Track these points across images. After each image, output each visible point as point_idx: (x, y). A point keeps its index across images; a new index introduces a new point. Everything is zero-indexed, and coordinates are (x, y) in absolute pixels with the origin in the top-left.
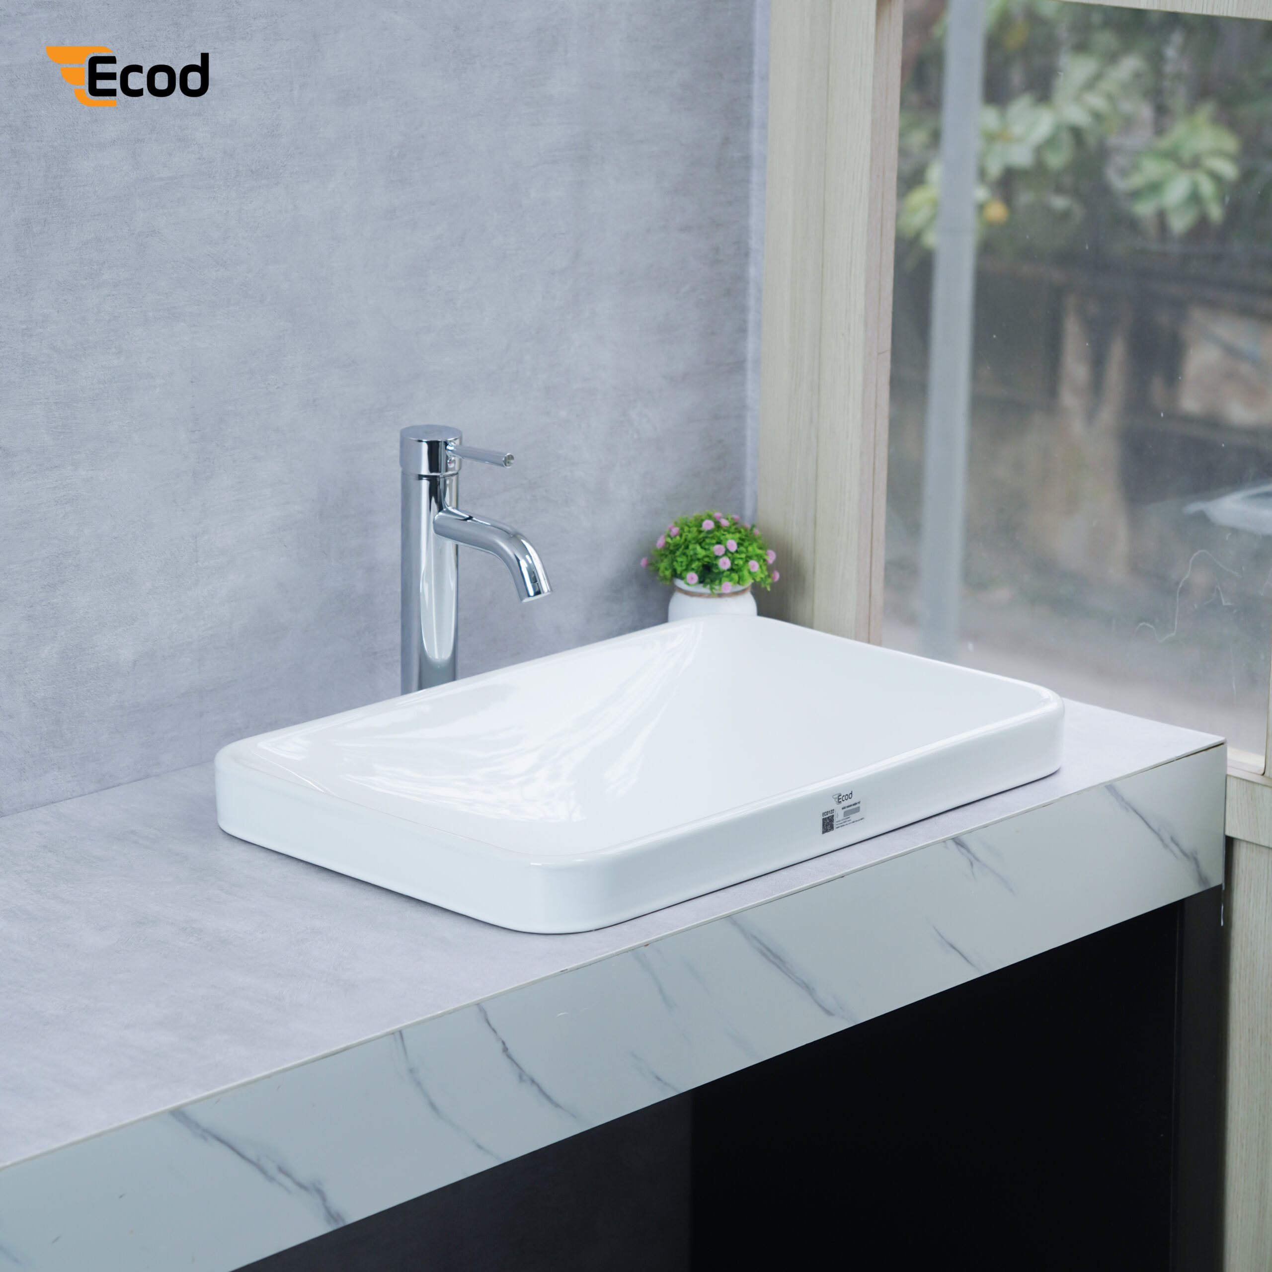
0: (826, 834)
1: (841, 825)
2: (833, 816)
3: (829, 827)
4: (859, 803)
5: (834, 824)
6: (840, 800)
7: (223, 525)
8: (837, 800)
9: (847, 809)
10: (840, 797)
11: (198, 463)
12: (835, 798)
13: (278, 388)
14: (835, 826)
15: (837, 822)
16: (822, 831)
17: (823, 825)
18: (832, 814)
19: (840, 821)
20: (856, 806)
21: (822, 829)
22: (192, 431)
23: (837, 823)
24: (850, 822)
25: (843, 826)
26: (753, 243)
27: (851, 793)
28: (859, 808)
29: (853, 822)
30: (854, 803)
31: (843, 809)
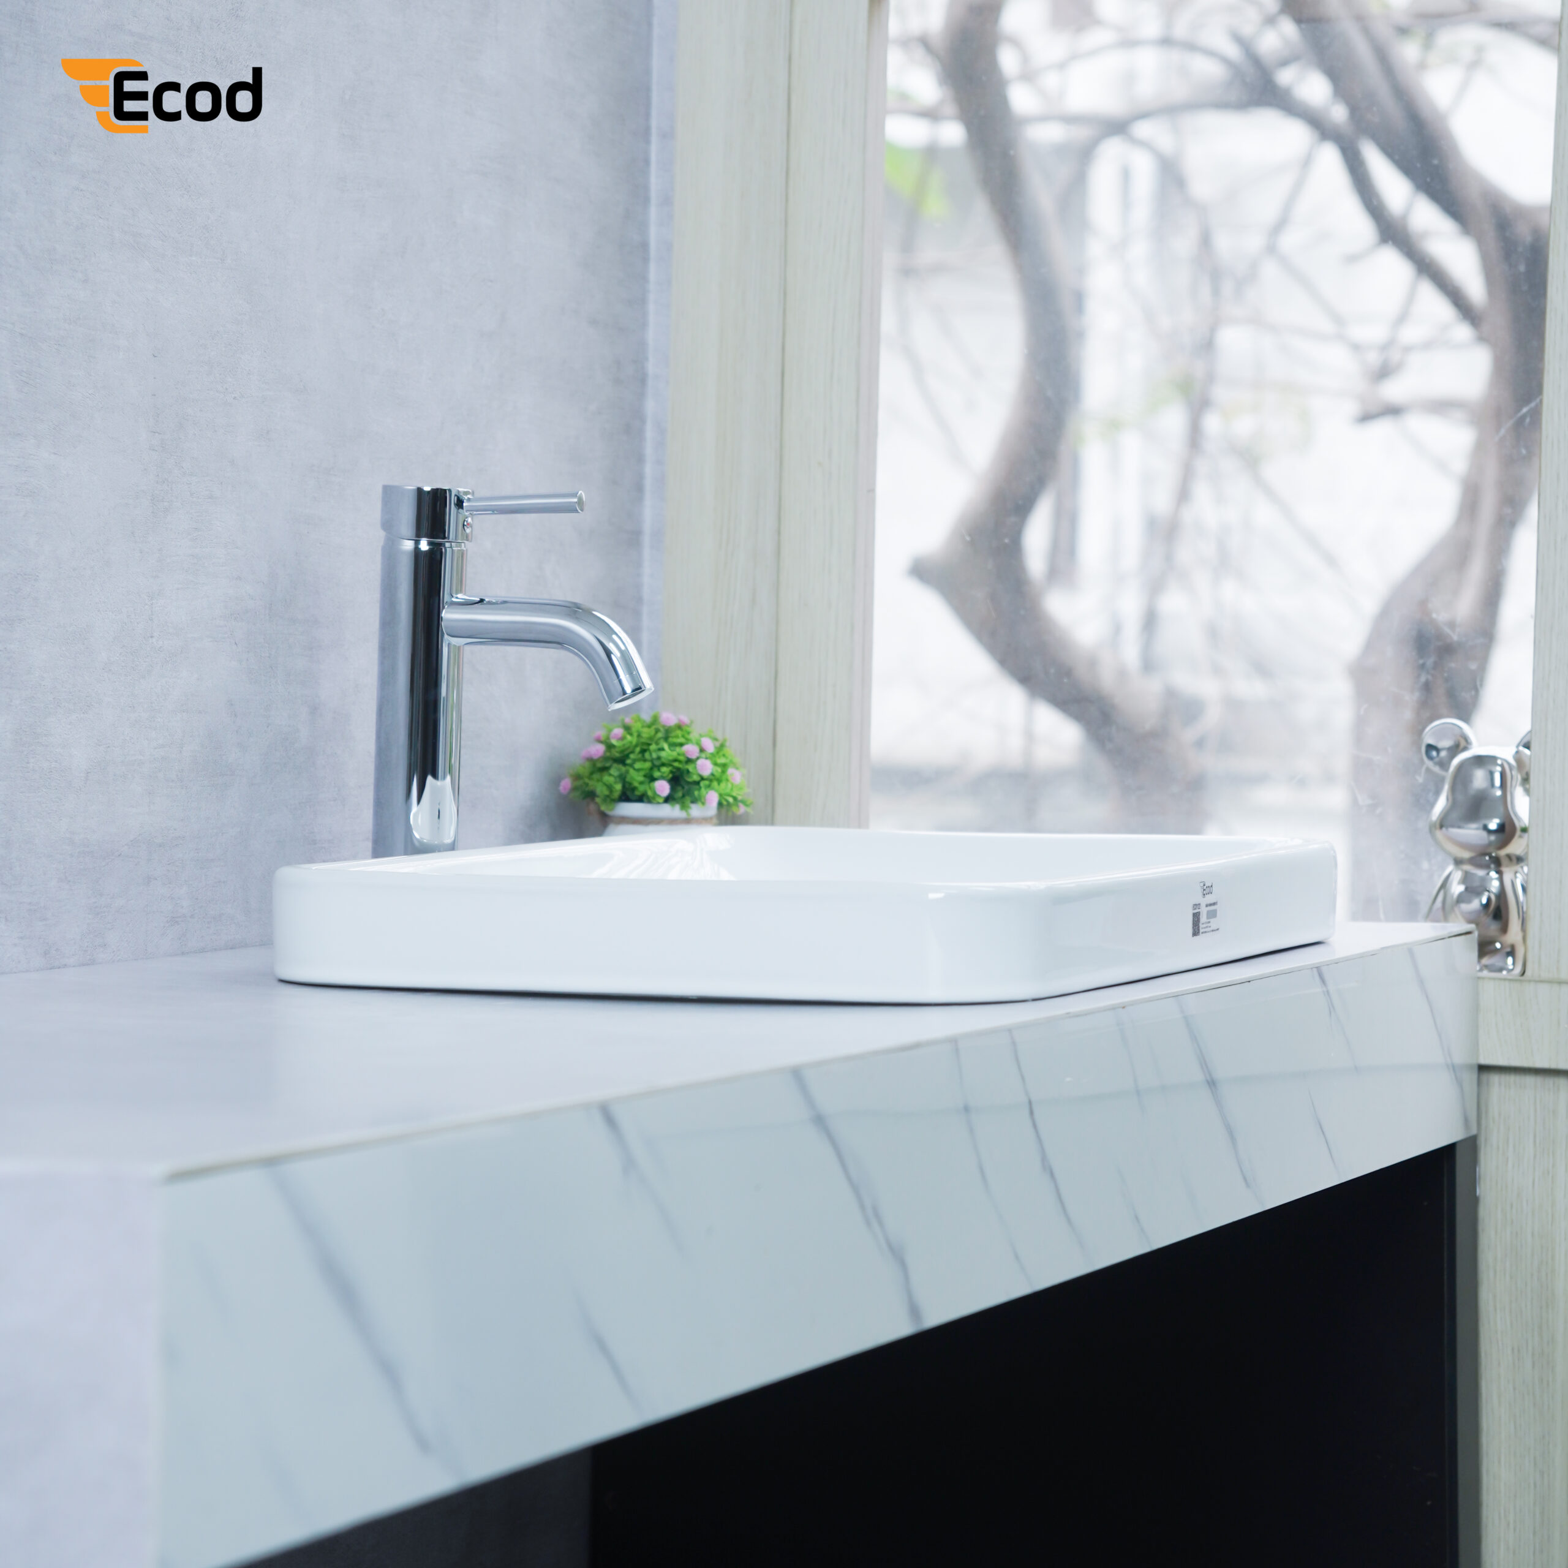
0: (1195, 937)
1: (1205, 930)
3: (1197, 929)
4: (1216, 904)
5: (1200, 926)
6: (1204, 892)
7: (178, 589)
8: (1203, 890)
9: (1208, 908)
10: (1205, 887)
11: (157, 483)
12: (1202, 887)
13: (235, 398)
14: (1201, 931)
15: (1203, 924)
16: (1192, 932)
17: (1193, 924)
18: (1199, 911)
20: (1215, 908)
21: (1193, 929)
22: (152, 432)
23: (1204, 926)
24: (1210, 929)
26: (651, 367)
27: (1212, 886)
28: (1215, 911)
29: (1213, 931)
30: (1213, 902)
31: (1207, 906)
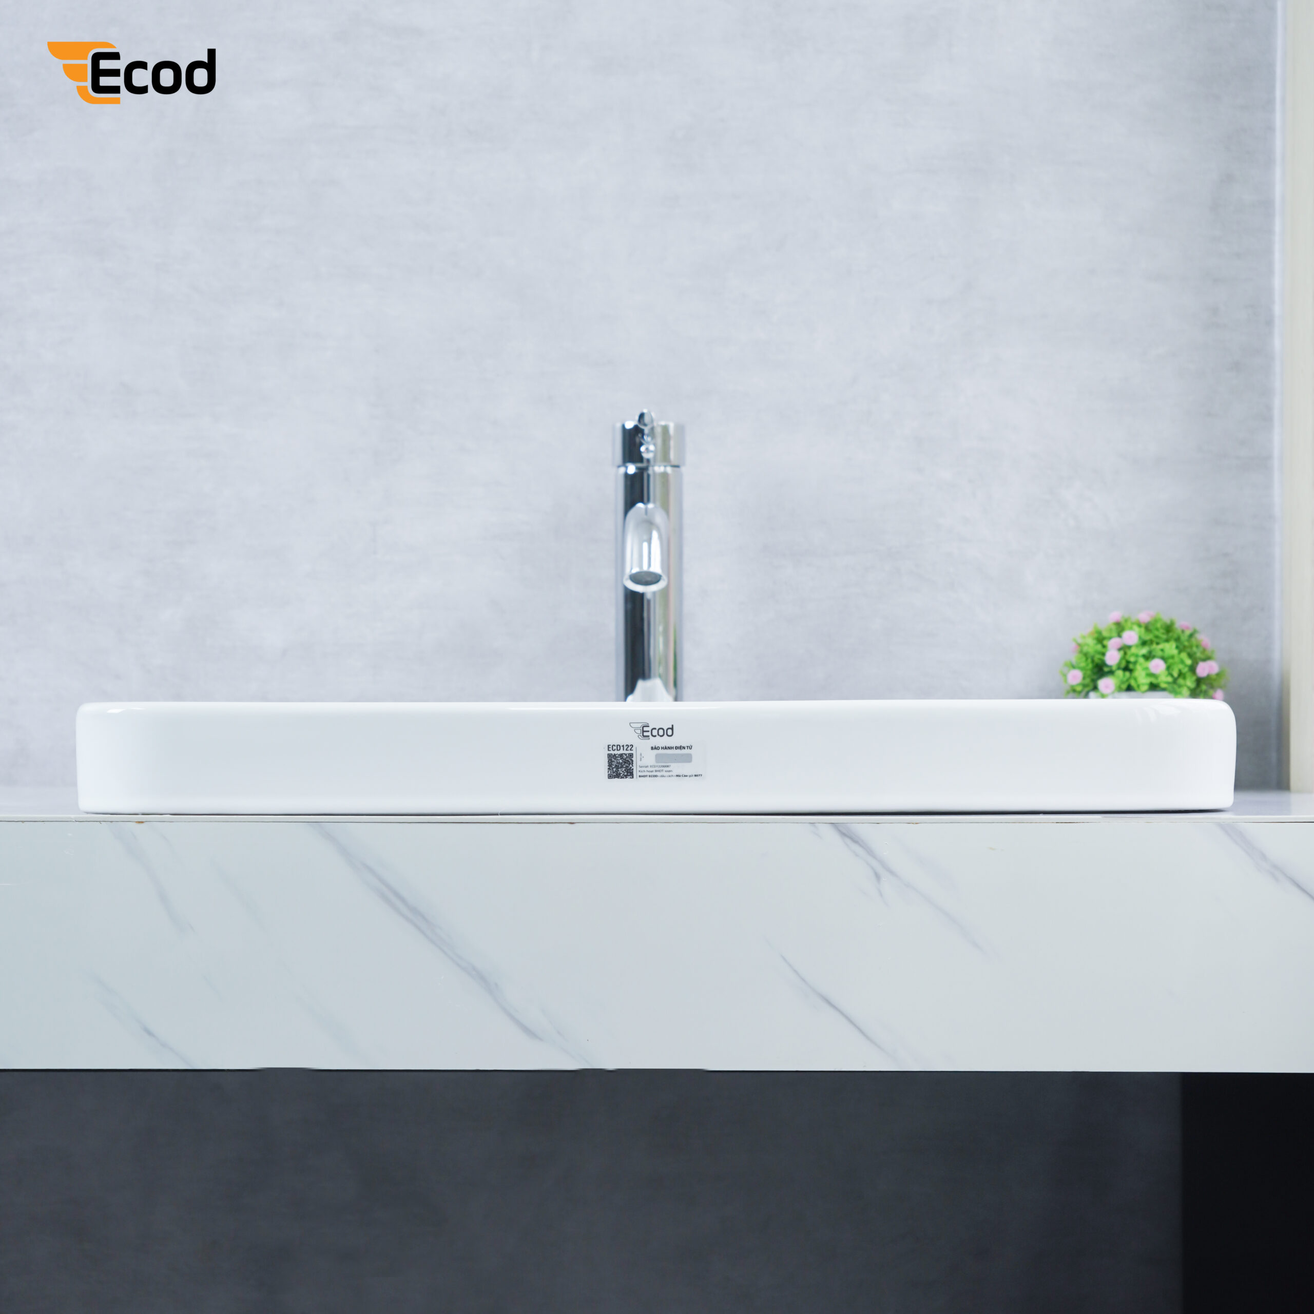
0: (617, 780)
1: (651, 774)
2: (631, 755)
3: (621, 771)
4: (690, 747)
5: (634, 768)
6: (645, 734)
8: (639, 731)
9: (661, 751)
10: (645, 729)
12: (635, 729)
14: (636, 773)
15: (641, 767)
16: (607, 774)
17: (610, 765)
18: (630, 752)
19: (647, 767)
20: (683, 751)
21: (607, 770)
23: (639, 769)
24: (670, 774)
25: (656, 776)
27: (672, 729)
28: (689, 756)
29: (679, 776)
30: (678, 745)
31: (653, 749)
